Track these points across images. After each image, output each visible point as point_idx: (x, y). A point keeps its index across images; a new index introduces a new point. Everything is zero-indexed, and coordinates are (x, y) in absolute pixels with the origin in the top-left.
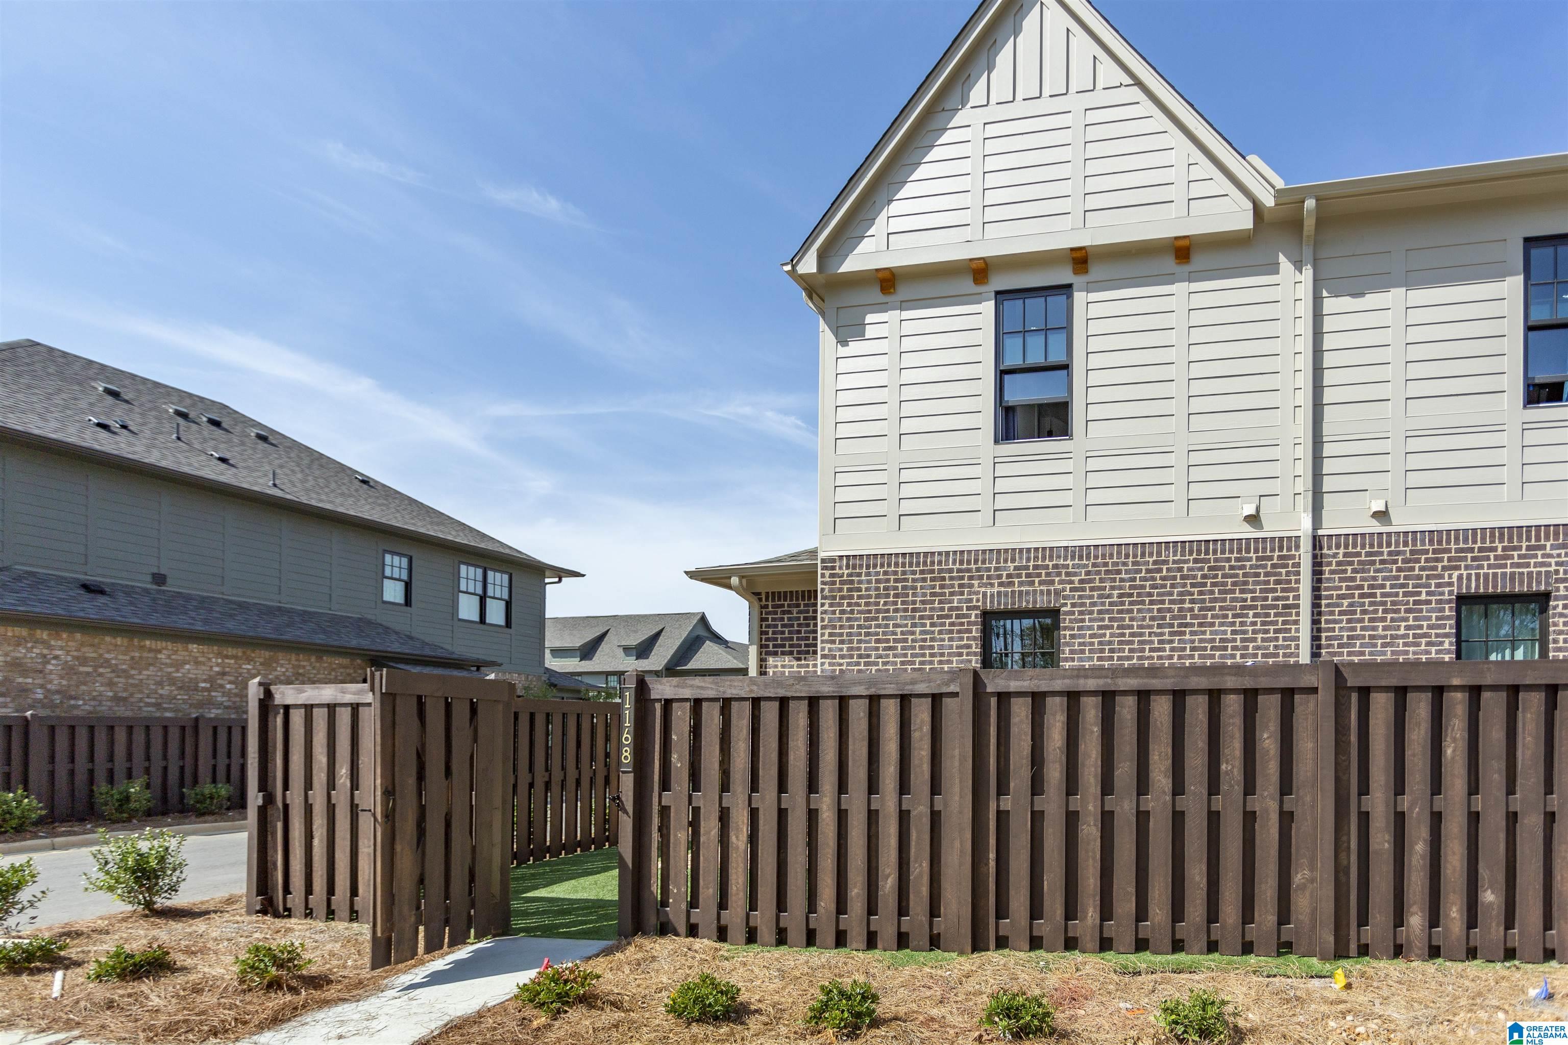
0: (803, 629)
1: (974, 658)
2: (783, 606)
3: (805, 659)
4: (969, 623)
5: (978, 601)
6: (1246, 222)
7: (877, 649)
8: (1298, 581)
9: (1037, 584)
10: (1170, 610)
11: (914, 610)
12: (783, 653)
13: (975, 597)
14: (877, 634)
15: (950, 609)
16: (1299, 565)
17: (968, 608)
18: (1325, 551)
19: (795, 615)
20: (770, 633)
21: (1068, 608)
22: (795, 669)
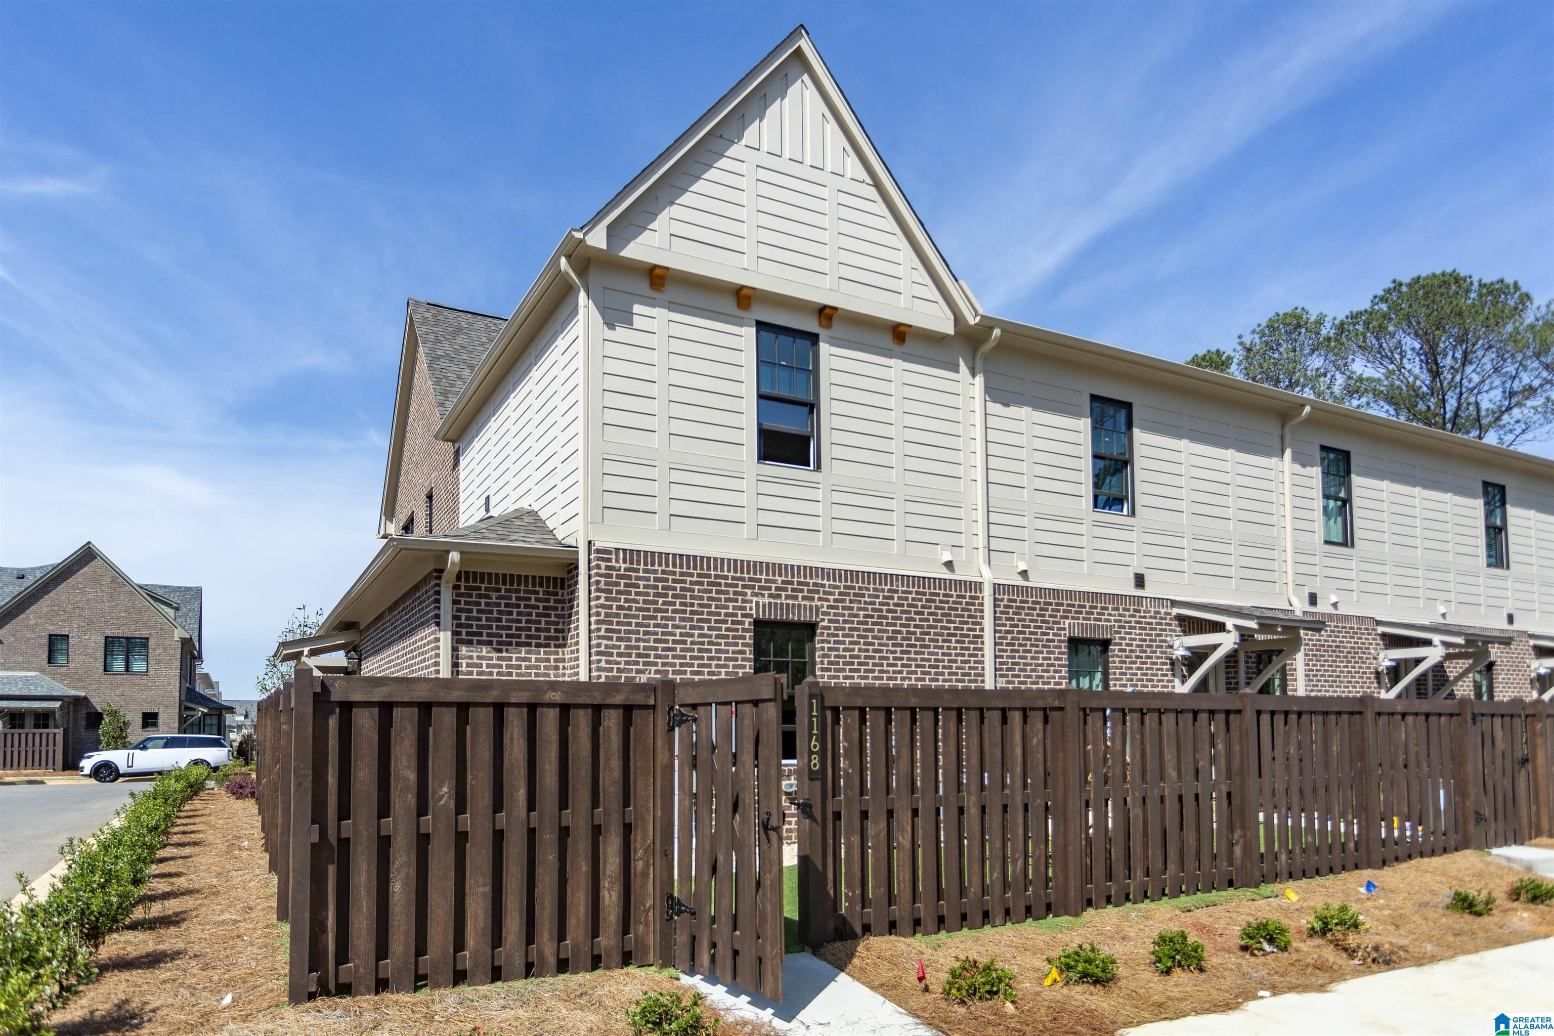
0: (504, 618)
1: (748, 664)
2: (479, 588)
3: (507, 651)
4: (744, 630)
5: (751, 609)
6: (948, 328)
7: (656, 649)
8: (982, 617)
9: (800, 599)
10: (900, 632)
11: (692, 612)
12: (480, 643)
13: (748, 605)
14: (656, 633)
15: (727, 615)
16: (982, 604)
17: (743, 616)
19: (494, 600)
20: (463, 618)
21: (825, 623)
22: (495, 662)
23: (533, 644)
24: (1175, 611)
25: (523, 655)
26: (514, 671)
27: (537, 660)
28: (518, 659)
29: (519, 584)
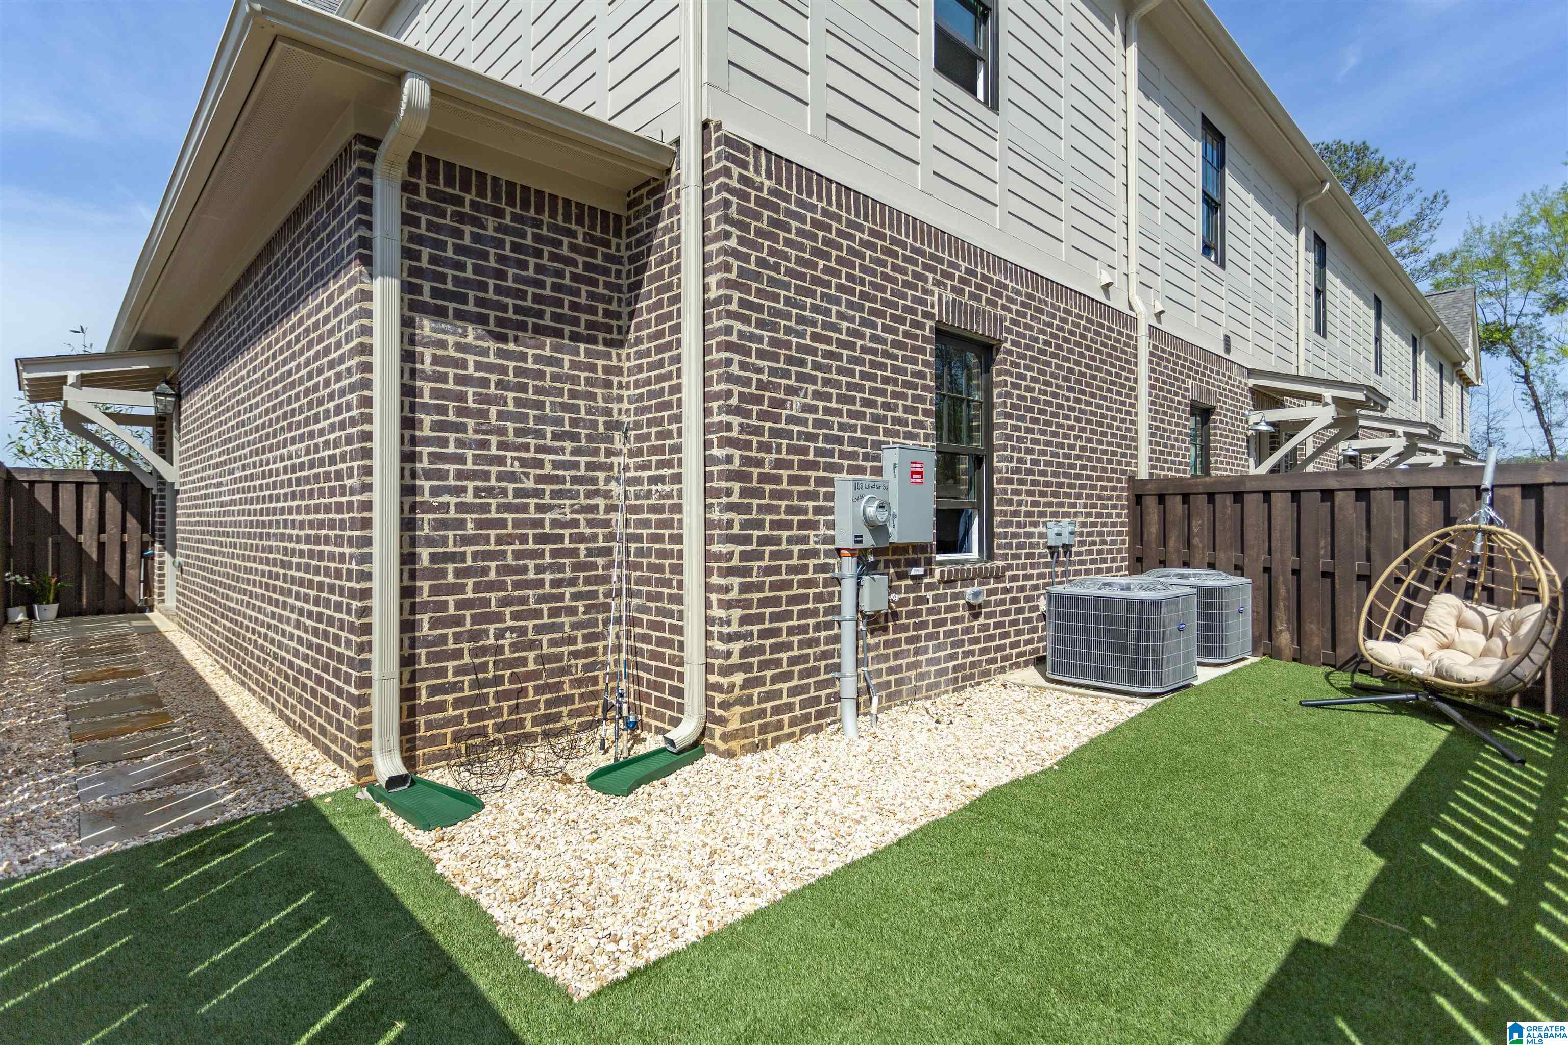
2: (459, 201)
3: (516, 339)
12: (460, 316)
19: (490, 232)
20: (426, 257)
22: (492, 359)
23: (567, 334)
25: (547, 352)
26: (531, 383)
27: (574, 365)
28: (538, 359)
29: (539, 210)
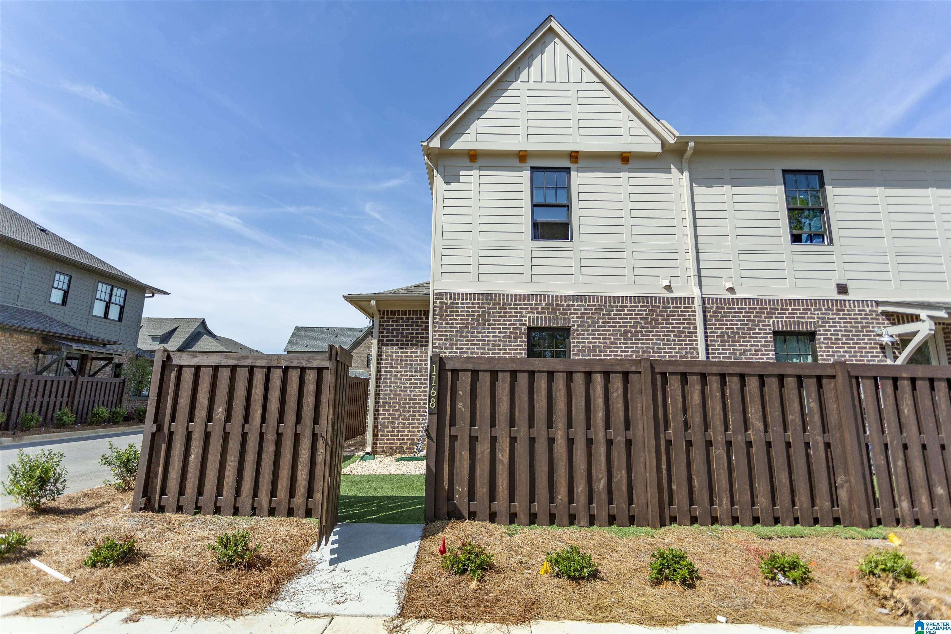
0: (405, 332)
1: (523, 352)
2: (393, 318)
3: (406, 348)
4: (521, 333)
5: (525, 321)
6: (658, 148)
7: (467, 345)
8: (695, 320)
9: (558, 314)
10: (630, 331)
11: (489, 324)
12: (392, 345)
13: (524, 319)
14: (468, 336)
15: (510, 325)
17: (520, 325)
18: (707, 305)
19: (400, 323)
20: (385, 333)
21: (575, 327)
22: (399, 354)
23: (419, 345)
24: (880, 309)
25: (414, 350)
26: (409, 359)
27: (421, 353)
28: (411, 352)
